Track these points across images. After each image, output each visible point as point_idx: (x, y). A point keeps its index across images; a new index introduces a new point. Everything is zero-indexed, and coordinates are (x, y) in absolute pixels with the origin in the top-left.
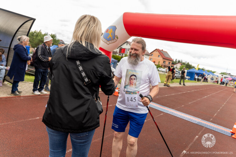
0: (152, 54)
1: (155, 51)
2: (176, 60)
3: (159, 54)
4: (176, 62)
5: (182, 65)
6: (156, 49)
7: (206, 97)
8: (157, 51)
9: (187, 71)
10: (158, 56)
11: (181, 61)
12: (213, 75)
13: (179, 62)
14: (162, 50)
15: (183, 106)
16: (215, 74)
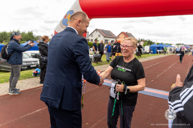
0: (119, 37)
1: (121, 34)
2: (139, 39)
3: (125, 36)
4: (139, 40)
5: (144, 42)
6: (122, 32)
7: (170, 67)
8: (123, 34)
9: (150, 47)
10: (124, 38)
11: (143, 39)
12: (171, 47)
13: (142, 40)
14: (127, 32)
15: (152, 80)
16: (172, 45)
